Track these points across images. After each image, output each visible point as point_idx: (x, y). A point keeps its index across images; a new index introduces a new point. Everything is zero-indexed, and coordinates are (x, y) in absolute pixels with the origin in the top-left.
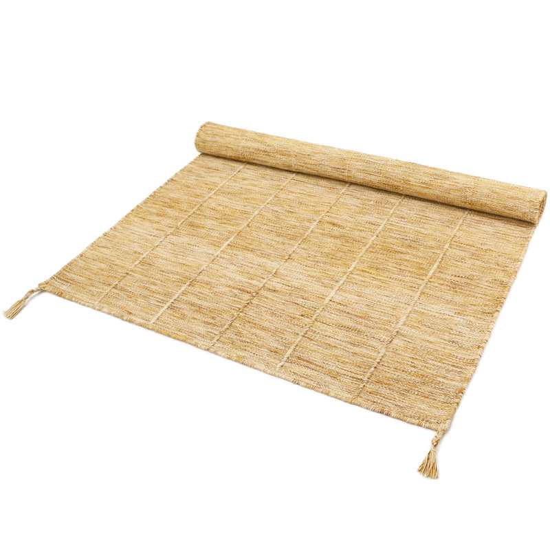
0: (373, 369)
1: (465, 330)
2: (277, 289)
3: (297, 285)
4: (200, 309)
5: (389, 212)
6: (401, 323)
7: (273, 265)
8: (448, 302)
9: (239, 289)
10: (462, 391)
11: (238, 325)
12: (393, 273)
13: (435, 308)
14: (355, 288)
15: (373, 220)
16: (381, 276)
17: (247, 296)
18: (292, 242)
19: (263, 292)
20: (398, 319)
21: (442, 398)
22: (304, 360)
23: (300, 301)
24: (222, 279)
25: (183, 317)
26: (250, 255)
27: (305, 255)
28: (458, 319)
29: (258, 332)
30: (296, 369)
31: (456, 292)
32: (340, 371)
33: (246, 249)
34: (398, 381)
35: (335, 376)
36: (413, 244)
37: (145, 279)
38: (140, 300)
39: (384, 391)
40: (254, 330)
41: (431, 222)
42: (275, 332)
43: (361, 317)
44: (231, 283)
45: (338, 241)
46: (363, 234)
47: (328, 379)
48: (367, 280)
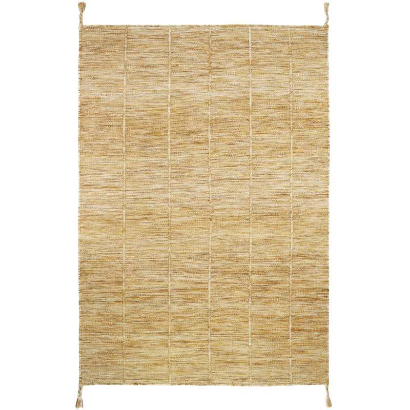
0: (126, 46)
1: (92, 89)
2: (201, 77)
3: (192, 85)
4: (233, 47)
5: (171, 169)
6: (125, 80)
7: (214, 94)
8: (107, 105)
9: (221, 69)
10: (81, 49)
11: (206, 45)
12: (145, 115)
13: (113, 97)
14: (160, 96)
15: (177, 157)
16: (150, 111)
17: (214, 65)
18: (215, 117)
19: (207, 72)
20: (128, 82)
21: (88, 43)
22: (161, 39)
23: (184, 74)
24: (235, 72)
25: (236, 39)
26: (233, 96)
27: (200, 109)
28: (97, 94)
29: (192, 46)
30: (161, 33)
31: (106, 114)
32: (140, 40)
33: (236, 100)
34: (111, 45)
35: (141, 36)
36: (144, 144)
37: (276, 55)
38: (268, 40)
39: (115, 37)
40: (195, 45)
41: (142, 169)
42: (184, 49)
43: (147, 76)
44: (228, 71)
45: (188, 129)
46: (177, 141)
47: (144, 33)
48: (157, 104)
